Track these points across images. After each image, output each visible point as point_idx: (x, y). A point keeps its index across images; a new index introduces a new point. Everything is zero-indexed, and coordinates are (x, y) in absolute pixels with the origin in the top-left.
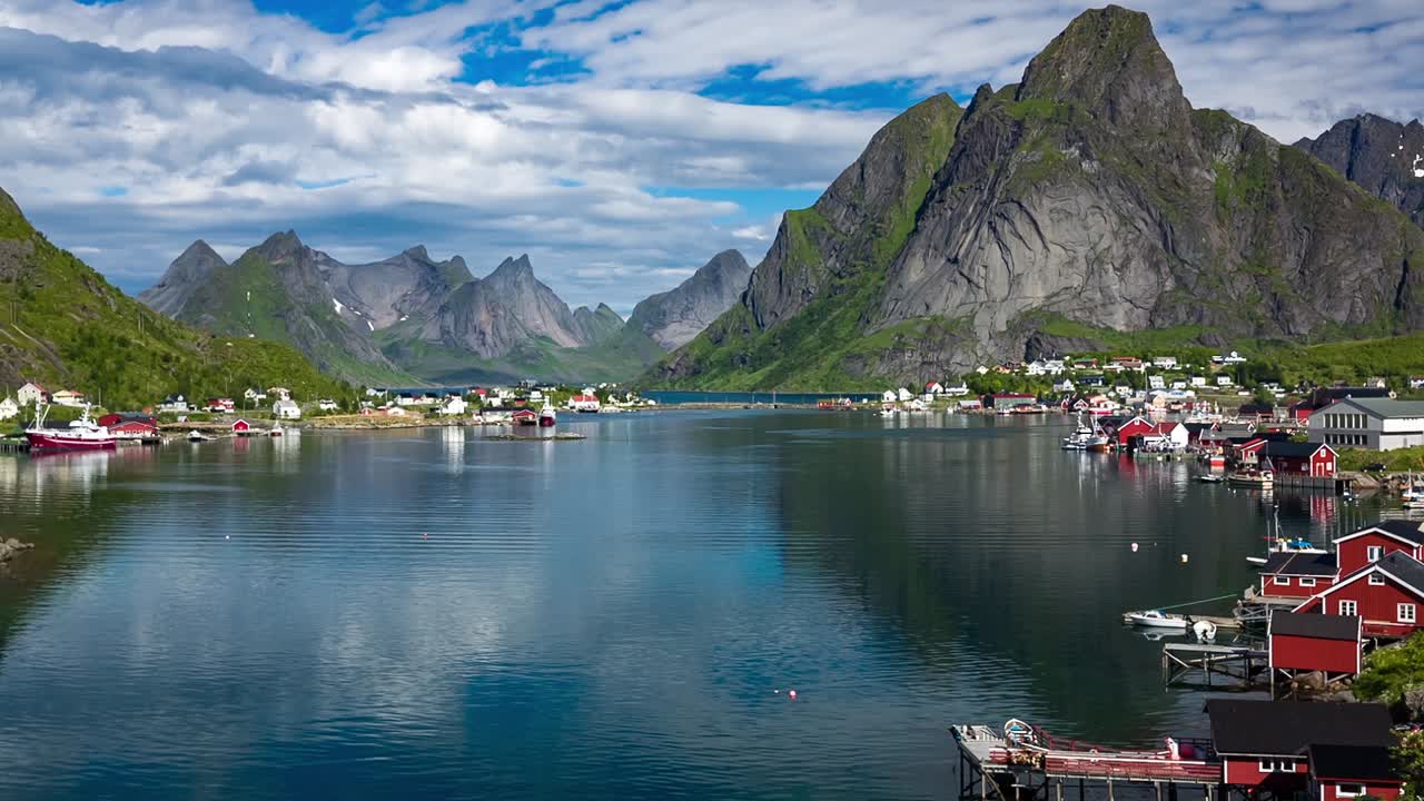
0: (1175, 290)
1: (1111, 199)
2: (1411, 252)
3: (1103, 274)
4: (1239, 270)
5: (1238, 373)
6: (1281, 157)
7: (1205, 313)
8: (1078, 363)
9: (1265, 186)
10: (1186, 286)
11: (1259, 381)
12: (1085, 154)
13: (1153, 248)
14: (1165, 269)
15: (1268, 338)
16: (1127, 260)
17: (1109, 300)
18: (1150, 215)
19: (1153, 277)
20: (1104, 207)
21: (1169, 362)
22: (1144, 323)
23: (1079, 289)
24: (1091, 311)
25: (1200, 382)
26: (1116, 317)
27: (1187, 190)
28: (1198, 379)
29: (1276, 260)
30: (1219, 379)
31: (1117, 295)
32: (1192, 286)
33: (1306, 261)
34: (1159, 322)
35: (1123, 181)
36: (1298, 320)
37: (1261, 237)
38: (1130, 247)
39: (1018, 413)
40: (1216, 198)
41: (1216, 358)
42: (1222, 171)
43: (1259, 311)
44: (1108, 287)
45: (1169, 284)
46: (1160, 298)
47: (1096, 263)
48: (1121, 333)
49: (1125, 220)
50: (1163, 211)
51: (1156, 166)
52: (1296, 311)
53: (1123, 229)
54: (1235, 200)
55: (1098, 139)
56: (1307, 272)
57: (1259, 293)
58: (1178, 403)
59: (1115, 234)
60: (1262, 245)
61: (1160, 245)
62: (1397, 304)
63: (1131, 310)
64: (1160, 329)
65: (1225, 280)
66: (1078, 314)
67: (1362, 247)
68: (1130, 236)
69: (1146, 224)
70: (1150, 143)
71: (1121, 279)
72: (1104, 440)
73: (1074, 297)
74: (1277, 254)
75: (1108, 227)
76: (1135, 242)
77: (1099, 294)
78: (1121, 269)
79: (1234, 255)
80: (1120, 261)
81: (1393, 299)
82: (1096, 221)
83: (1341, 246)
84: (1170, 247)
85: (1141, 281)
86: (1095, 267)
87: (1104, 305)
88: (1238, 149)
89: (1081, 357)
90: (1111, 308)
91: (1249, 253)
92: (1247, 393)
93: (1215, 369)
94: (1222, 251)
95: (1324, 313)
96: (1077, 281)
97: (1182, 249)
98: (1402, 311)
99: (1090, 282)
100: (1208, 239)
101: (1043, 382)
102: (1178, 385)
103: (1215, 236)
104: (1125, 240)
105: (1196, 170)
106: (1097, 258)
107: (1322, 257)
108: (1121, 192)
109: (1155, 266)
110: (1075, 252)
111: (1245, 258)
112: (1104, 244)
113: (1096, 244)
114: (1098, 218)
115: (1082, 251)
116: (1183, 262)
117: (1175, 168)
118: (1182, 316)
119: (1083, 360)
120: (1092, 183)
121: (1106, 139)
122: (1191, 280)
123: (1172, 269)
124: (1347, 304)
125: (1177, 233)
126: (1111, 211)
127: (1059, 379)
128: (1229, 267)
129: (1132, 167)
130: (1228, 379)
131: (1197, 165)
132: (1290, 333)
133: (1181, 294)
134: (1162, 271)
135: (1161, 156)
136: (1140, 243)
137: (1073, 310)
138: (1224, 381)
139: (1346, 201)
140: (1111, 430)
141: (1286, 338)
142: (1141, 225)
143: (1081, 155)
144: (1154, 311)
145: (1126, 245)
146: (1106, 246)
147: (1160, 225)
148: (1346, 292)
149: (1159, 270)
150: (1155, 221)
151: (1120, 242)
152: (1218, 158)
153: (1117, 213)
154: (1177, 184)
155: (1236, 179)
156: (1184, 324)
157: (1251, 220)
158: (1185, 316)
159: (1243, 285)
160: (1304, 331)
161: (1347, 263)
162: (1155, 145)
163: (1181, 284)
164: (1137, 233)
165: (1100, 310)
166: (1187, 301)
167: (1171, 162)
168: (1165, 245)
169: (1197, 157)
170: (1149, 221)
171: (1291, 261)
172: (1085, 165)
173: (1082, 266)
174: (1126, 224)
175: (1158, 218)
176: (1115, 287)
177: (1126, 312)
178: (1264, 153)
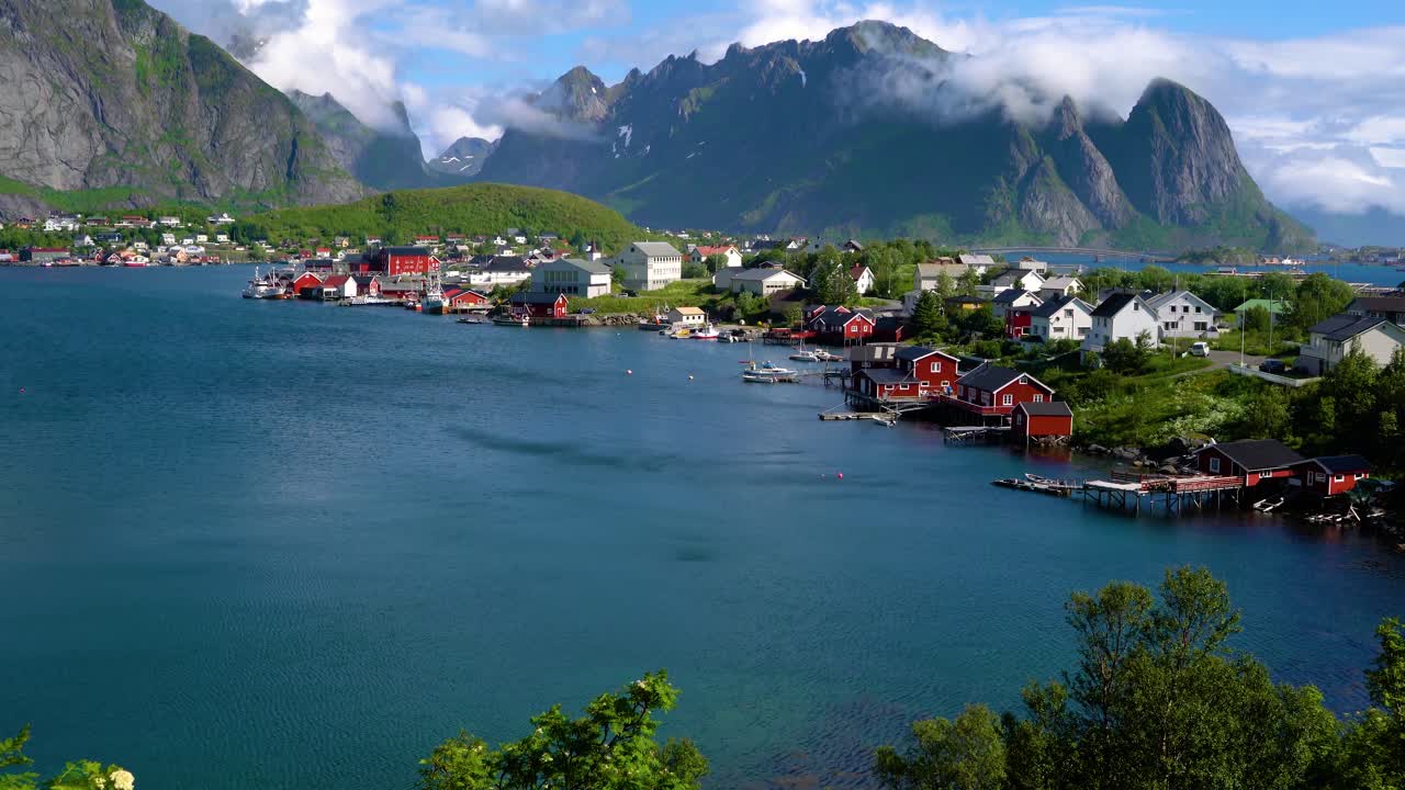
0: (108, 154)
1: (44, 70)
2: (299, 133)
3: (40, 137)
4: (161, 140)
5: (233, 232)
6: (190, 43)
7: (134, 176)
8: (89, 221)
9: (179, 67)
10: (116, 152)
11: (251, 238)
12: (17, 24)
13: (84, 116)
14: (96, 135)
16: (62, 126)
17: (46, 162)
18: (80, 84)
19: (85, 142)
20: (37, 74)
21: (174, 221)
22: (79, 183)
23: (17, 151)
24: (30, 170)
25: (203, 238)
26: (53, 177)
27: (114, 67)
28: (201, 236)
29: (191, 133)
30: (219, 237)
31: (53, 156)
32: (121, 152)
33: (216, 135)
34: (92, 183)
35: (54, 53)
36: (212, 185)
37: (178, 110)
38: (64, 114)
40: (138, 75)
41: (210, 219)
42: (140, 50)
43: (181, 176)
44: (46, 149)
45: (101, 150)
46: (92, 162)
47: (33, 125)
48: (59, 192)
49: (58, 89)
50: (93, 83)
51: (85, 42)
52: (210, 177)
53: (56, 98)
54: (154, 79)
55: (28, 12)
56: (217, 144)
57: (178, 160)
58: (195, 257)
59: (50, 101)
60: (179, 119)
61: (91, 114)
62: (289, 175)
63: (66, 170)
64: (94, 189)
65: (150, 148)
66: (17, 173)
67: (261, 126)
68: (63, 104)
69: (78, 95)
70: (77, 20)
71: (57, 143)
72: (282, 291)
73: (13, 158)
74: (191, 128)
75: (42, 94)
76: (68, 109)
77: (37, 156)
78: (57, 133)
79: (156, 125)
80: (55, 126)
81: (285, 170)
82: (31, 90)
83: (244, 124)
84: (101, 117)
85: (75, 145)
86: (32, 130)
87: (41, 166)
88: (153, 33)
89: (92, 215)
90: (47, 168)
91: (167, 125)
92: (242, 249)
93: (212, 229)
94: (147, 123)
95: (232, 180)
96: (14, 143)
97: (111, 119)
98: (293, 181)
99: (27, 142)
100: (133, 111)
102: (187, 241)
103: (138, 110)
104: (59, 107)
105: (119, 49)
106: (34, 122)
107: (229, 132)
108: (53, 63)
109: (88, 133)
110: (11, 115)
111: (166, 129)
112: (40, 109)
113: (31, 109)
114: (33, 85)
115: (19, 115)
116: (112, 129)
117: (101, 44)
118: (114, 178)
119: (94, 218)
120: (26, 52)
121: (36, 13)
122: (120, 148)
123: (103, 136)
124: (251, 173)
125: (106, 103)
126: (44, 80)
128: (153, 136)
129: (62, 40)
130: (225, 237)
131: (120, 43)
132: (205, 196)
133: (111, 158)
134: (94, 136)
135: (88, 32)
136: (73, 110)
137: (13, 169)
138: (223, 238)
139: (247, 87)
142: (73, 94)
143: (13, 25)
144: (88, 173)
145: (59, 112)
146: (40, 111)
147: (91, 97)
148: (249, 163)
149: (90, 137)
150: (86, 92)
151: (54, 108)
152: (137, 39)
153: (51, 82)
154: (104, 60)
155: (153, 60)
156: (115, 186)
157: (169, 96)
158: (117, 179)
159: (164, 153)
160: (217, 195)
161: (248, 139)
162: (81, 23)
163: (111, 150)
164: (70, 101)
165: (38, 171)
166: (118, 165)
167: (97, 40)
168: (96, 113)
169: (120, 37)
170: (80, 90)
171: (205, 135)
172: (18, 35)
173: (19, 128)
174: (58, 92)
175: (88, 89)
176: (51, 150)
177: (63, 174)
178: (175, 39)
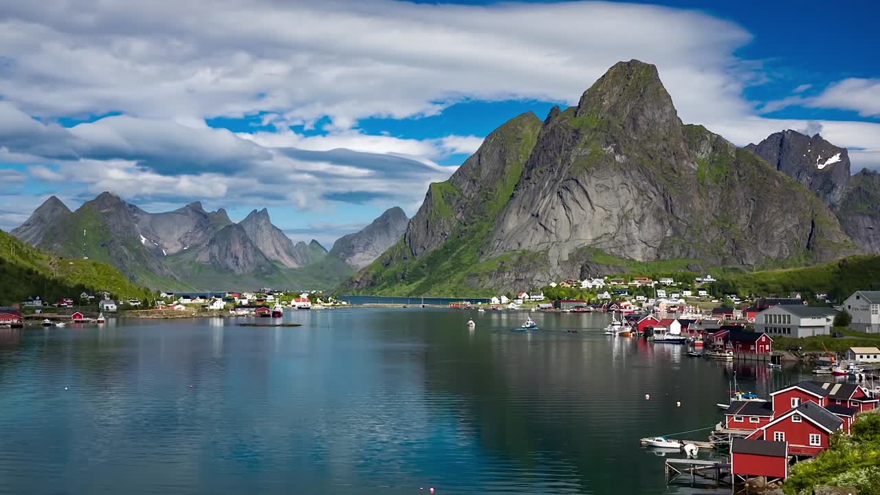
0: (673, 235)
1: (634, 180)
2: (816, 215)
3: (628, 225)
4: (712, 224)
5: (712, 289)
6: (737, 155)
7: (691, 250)
8: (612, 281)
9: (727, 172)
10: (679, 234)
11: (725, 293)
12: (617, 151)
13: (659, 210)
14: (666, 223)
15: (730, 267)
16: (643, 216)
17: (631, 242)
18: (657, 189)
19: (659, 228)
20: (629, 183)
21: (669, 281)
22: (654, 257)
23: (613, 235)
24: (621, 248)
25: (688, 293)
26: (636, 252)
27: (680, 175)
28: (687, 292)
29: (734, 219)
30: (700, 292)
31: (637, 239)
32: (683, 234)
33: (755, 216)
34: (662, 256)
35: (641, 168)
36: (748, 257)
37: (725, 203)
38: (645, 209)
39: (575, 312)
40: (698, 180)
41: (698, 279)
42: (701, 163)
43: (724, 250)
44: (632, 234)
45: (669, 233)
46: (663, 241)
47: (624, 218)
48: (639, 262)
49: (642, 192)
50: (665, 187)
51: (661, 159)
52: (747, 250)
53: (641, 197)
54: (709, 182)
55: (625, 142)
56: (753, 226)
57: (724, 239)
58: (674, 307)
59: (636, 201)
60: (726, 209)
61: (663, 208)
62: (808, 247)
63: (646, 248)
64: (664, 260)
65: (703, 230)
66: (613, 250)
67: (787, 211)
68: (645, 202)
69: (655, 195)
70: (657, 145)
71: (640, 229)
72: (629, 329)
73: (611, 239)
74: (735, 215)
75: (631, 196)
76: (648, 205)
77: (626, 238)
78: (640, 222)
79: (708, 215)
80: (638, 218)
81: (805, 245)
82: (623, 192)
83: (774, 210)
84: (669, 208)
85: (652, 231)
86: (624, 221)
87: (629, 245)
88: (710, 150)
89: (614, 277)
90: (633, 247)
91: (718, 214)
92: (717, 301)
93: (697, 286)
94: (702, 213)
95: (763, 251)
96: (612, 230)
97: (677, 211)
98: (811, 251)
99: (620, 230)
100: (693, 204)
101: (591, 293)
102: (674, 295)
103: (697, 203)
104: (642, 204)
105: (685, 162)
106: (625, 215)
107: (762, 217)
108: (640, 175)
109: (661, 221)
110: (611, 211)
111: (716, 217)
112: (629, 207)
113: (624, 207)
114: (625, 190)
115: (615, 211)
116: (678, 218)
117: (672, 160)
118: (677, 252)
119: (616, 279)
120: (622, 169)
121: (630, 141)
122: (682, 230)
123: (671, 223)
124: (778, 246)
125: (674, 201)
126: (633, 187)
127: (601, 291)
128: (706, 222)
129: (646, 159)
130: (705, 292)
131: (686, 159)
132: (743, 264)
133: (676, 238)
135: (664, 153)
136: (651, 207)
137: (610, 248)
138: (703, 293)
139: (777, 183)
140: (633, 323)
141: (741, 267)
142: (652, 196)
143: (615, 152)
144: (661, 248)
145: (642, 208)
146: (630, 208)
147: (663, 196)
148: (776, 240)
149: (663, 224)
150: (660, 193)
151: (639, 206)
152: (699, 155)
153: (638, 188)
154: (674, 170)
155: (710, 169)
156: (678, 257)
157: (719, 194)
158: (679, 252)
159: (714, 234)
160: (752, 263)
161: (777, 221)
162: (660, 146)
163: (676, 232)
164: (649, 200)
165: (626, 248)
166: (680, 243)
167: (670, 157)
168: (666, 208)
169: (686, 154)
170: (657, 193)
171: (743, 219)
172: (618, 158)
173: (615, 220)
174: (642, 195)
175: (662, 191)
176: (636, 234)
177: (642, 249)
178: (726, 152)
